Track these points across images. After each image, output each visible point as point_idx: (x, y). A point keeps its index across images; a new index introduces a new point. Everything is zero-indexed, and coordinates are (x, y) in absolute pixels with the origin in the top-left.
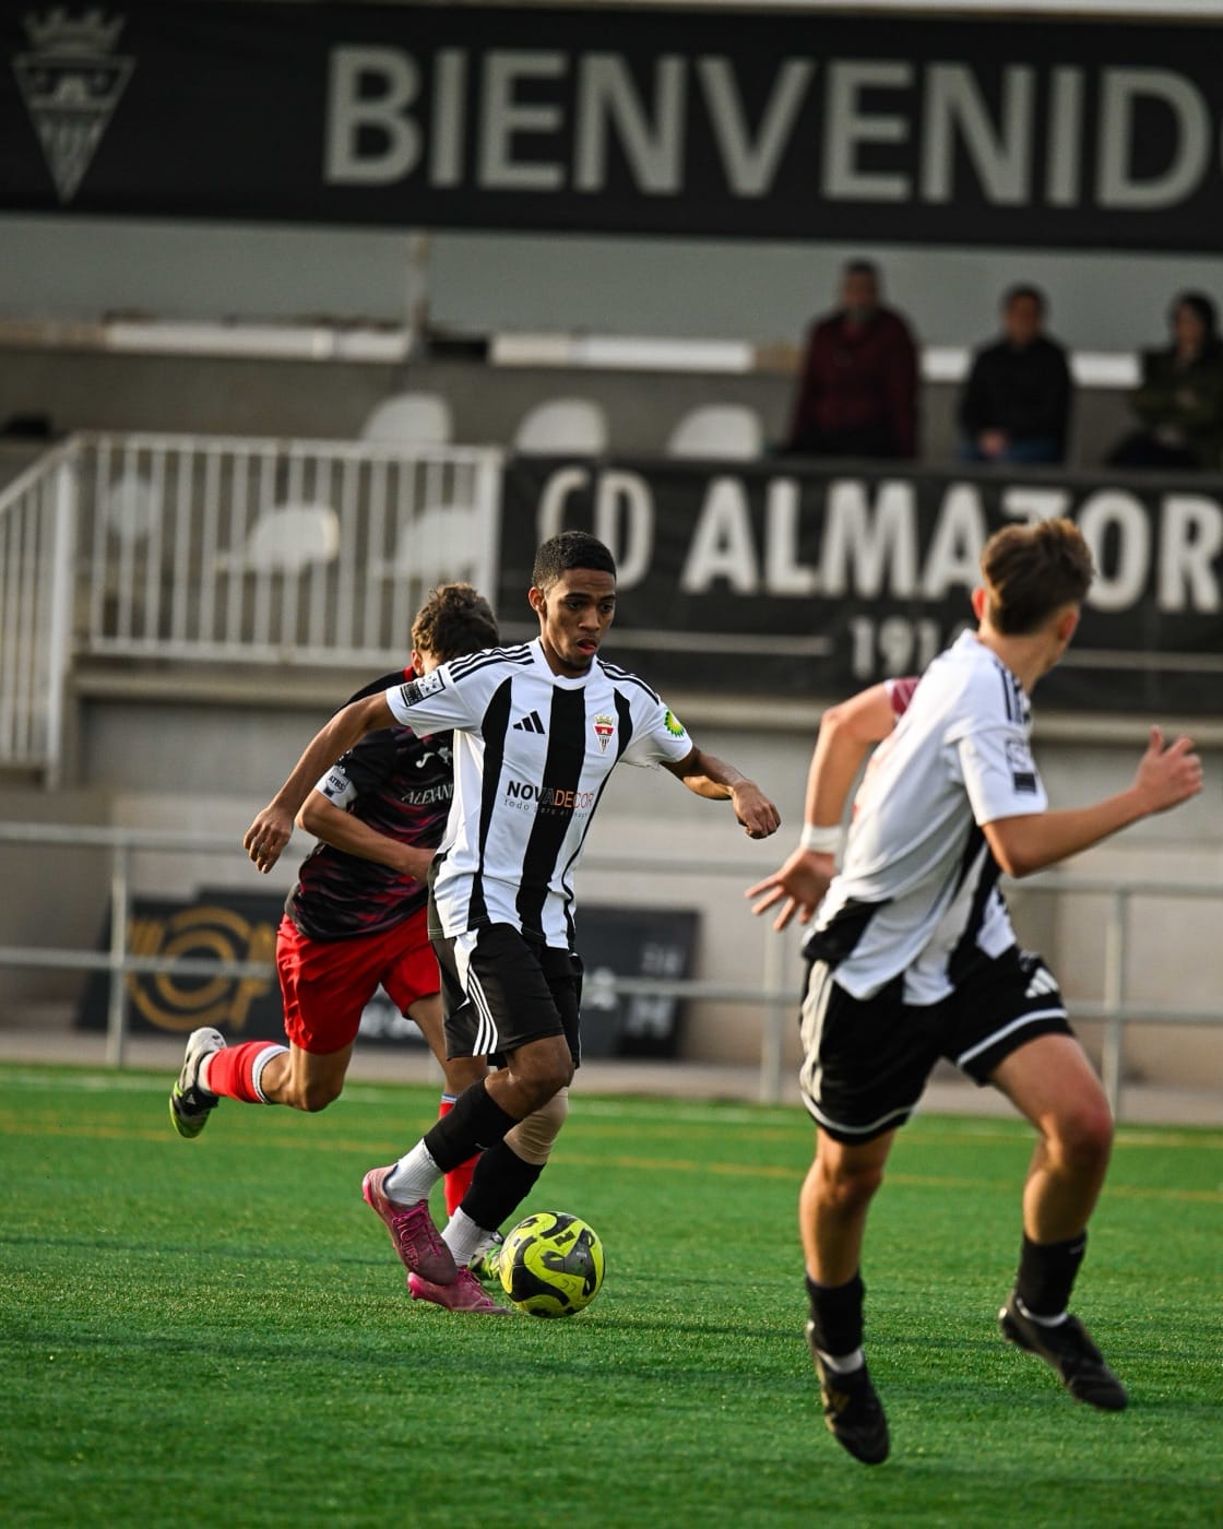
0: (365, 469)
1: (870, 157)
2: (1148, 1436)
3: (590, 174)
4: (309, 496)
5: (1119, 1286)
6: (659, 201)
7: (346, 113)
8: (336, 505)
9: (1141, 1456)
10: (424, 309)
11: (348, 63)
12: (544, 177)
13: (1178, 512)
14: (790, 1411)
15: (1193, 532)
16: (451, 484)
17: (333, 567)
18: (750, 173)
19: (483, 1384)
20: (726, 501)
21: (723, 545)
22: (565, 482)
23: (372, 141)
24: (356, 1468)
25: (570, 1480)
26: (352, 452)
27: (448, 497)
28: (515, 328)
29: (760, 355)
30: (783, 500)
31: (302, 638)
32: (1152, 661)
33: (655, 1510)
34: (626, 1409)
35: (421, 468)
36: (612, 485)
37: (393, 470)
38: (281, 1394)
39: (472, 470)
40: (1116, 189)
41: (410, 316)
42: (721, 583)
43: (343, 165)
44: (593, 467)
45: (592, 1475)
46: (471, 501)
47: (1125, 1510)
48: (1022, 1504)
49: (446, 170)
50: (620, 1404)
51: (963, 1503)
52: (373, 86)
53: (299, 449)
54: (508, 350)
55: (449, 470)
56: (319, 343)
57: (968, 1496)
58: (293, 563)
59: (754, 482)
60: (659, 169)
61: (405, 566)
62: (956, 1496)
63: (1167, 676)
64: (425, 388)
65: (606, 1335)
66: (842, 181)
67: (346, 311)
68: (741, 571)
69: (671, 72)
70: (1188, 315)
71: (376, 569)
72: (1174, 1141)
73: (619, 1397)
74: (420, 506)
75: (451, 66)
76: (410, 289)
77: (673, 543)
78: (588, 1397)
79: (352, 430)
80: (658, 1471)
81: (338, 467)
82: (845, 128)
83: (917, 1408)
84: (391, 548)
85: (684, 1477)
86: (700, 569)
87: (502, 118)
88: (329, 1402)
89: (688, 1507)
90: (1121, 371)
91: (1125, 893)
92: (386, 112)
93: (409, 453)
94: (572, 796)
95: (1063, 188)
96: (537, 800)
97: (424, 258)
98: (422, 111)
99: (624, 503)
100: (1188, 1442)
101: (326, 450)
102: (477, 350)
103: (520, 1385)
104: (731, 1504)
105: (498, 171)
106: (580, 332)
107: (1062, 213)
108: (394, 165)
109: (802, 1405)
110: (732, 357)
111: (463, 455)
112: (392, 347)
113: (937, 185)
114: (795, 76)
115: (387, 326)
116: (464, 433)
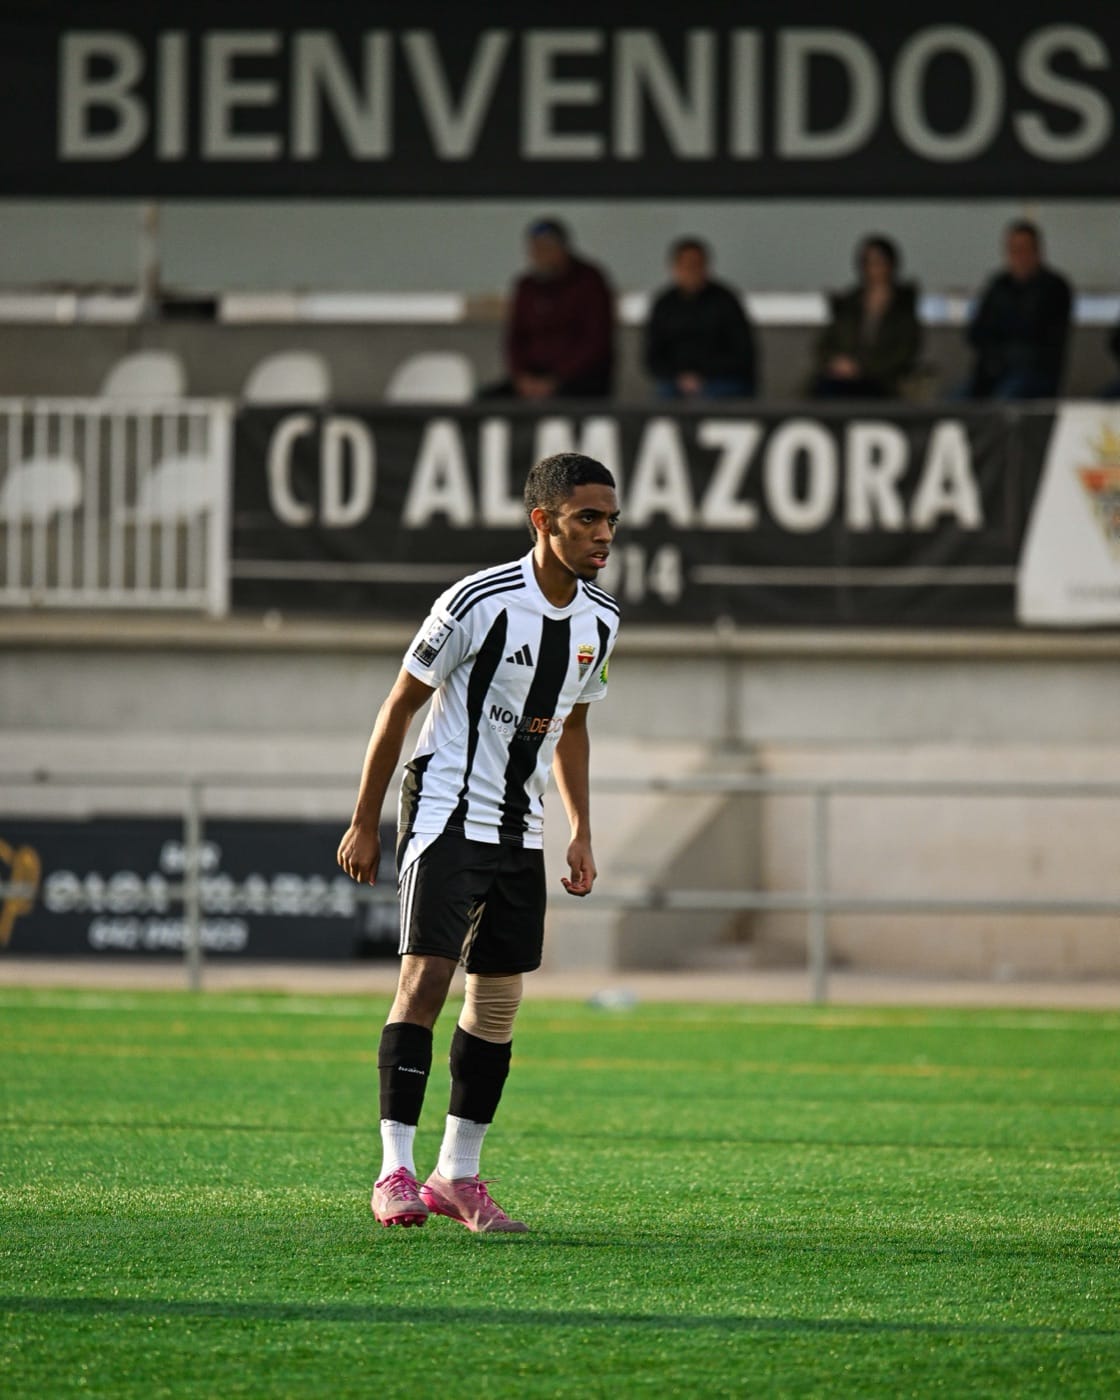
0: (106, 423)
1: (565, 119)
2: (843, 1295)
3: (306, 143)
4: (53, 449)
5: (818, 1156)
6: (370, 166)
7: (76, 94)
8: (79, 457)
9: (836, 1314)
10: (155, 275)
11: (77, 48)
12: (264, 147)
13: (862, 437)
14: (510, 1282)
15: (876, 456)
16: (187, 435)
17: (79, 514)
18: (455, 137)
19: (224, 1267)
20: (442, 443)
21: (441, 482)
22: (292, 429)
23: (102, 119)
24: (104, 1350)
25: (304, 1354)
26: (93, 408)
27: (183, 447)
28: (242, 288)
29: (471, 306)
30: (495, 439)
31: (52, 581)
32: (842, 577)
33: (383, 1378)
34: (358, 1285)
35: (158, 421)
36: (335, 430)
37: (132, 423)
38: (36, 1282)
39: (205, 421)
40: (795, 141)
41: (143, 281)
42: (439, 518)
43: (75, 143)
44: (318, 414)
45: (326, 1347)
46: (205, 448)
47: (820, 1364)
48: (724, 1361)
49: (172, 144)
50: (353, 1282)
51: (671, 1362)
52: (100, 68)
53: (43, 407)
54: (234, 309)
55: (183, 422)
56: (64, 308)
57: (676, 1356)
58: (41, 513)
59: (468, 422)
60: (369, 136)
61: (145, 513)
62: (664, 1356)
63: (858, 591)
64: (158, 346)
65: (340, 1217)
66: (540, 142)
67: (84, 278)
68: (459, 507)
69: (378, 47)
70: (875, 256)
71: (119, 515)
72: (876, 1021)
73: (351, 1275)
74: (157, 456)
75: (173, 47)
76: (143, 255)
77: (394, 483)
78: (324, 1276)
79: (92, 387)
80: (387, 1343)
81: (80, 423)
82: (542, 93)
83: (628, 1276)
84: (132, 496)
85: (411, 1348)
86: (420, 505)
87: (221, 94)
88: (80, 1288)
89: (414, 1375)
90: (811, 309)
91: (824, 792)
92: (114, 91)
93: (146, 408)
94: (547, 723)
95: (745, 143)
96: (516, 726)
97: (154, 226)
98: (147, 90)
99: (347, 449)
100: (880, 1298)
101: (68, 407)
102: (207, 309)
103: (259, 1267)
104: (455, 1370)
105: (220, 143)
106: (302, 290)
107: (745, 165)
108: (124, 140)
109: (522, 1276)
110: (444, 308)
111: (196, 408)
112: (126, 309)
113: (628, 143)
114: (493, 46)
115: (121, 291)
116: (197, 386)
